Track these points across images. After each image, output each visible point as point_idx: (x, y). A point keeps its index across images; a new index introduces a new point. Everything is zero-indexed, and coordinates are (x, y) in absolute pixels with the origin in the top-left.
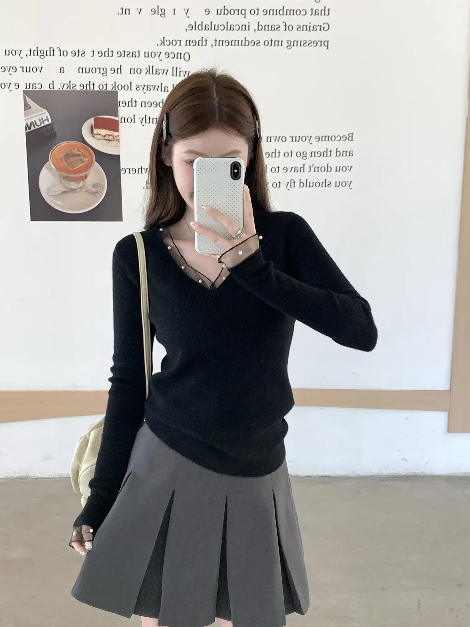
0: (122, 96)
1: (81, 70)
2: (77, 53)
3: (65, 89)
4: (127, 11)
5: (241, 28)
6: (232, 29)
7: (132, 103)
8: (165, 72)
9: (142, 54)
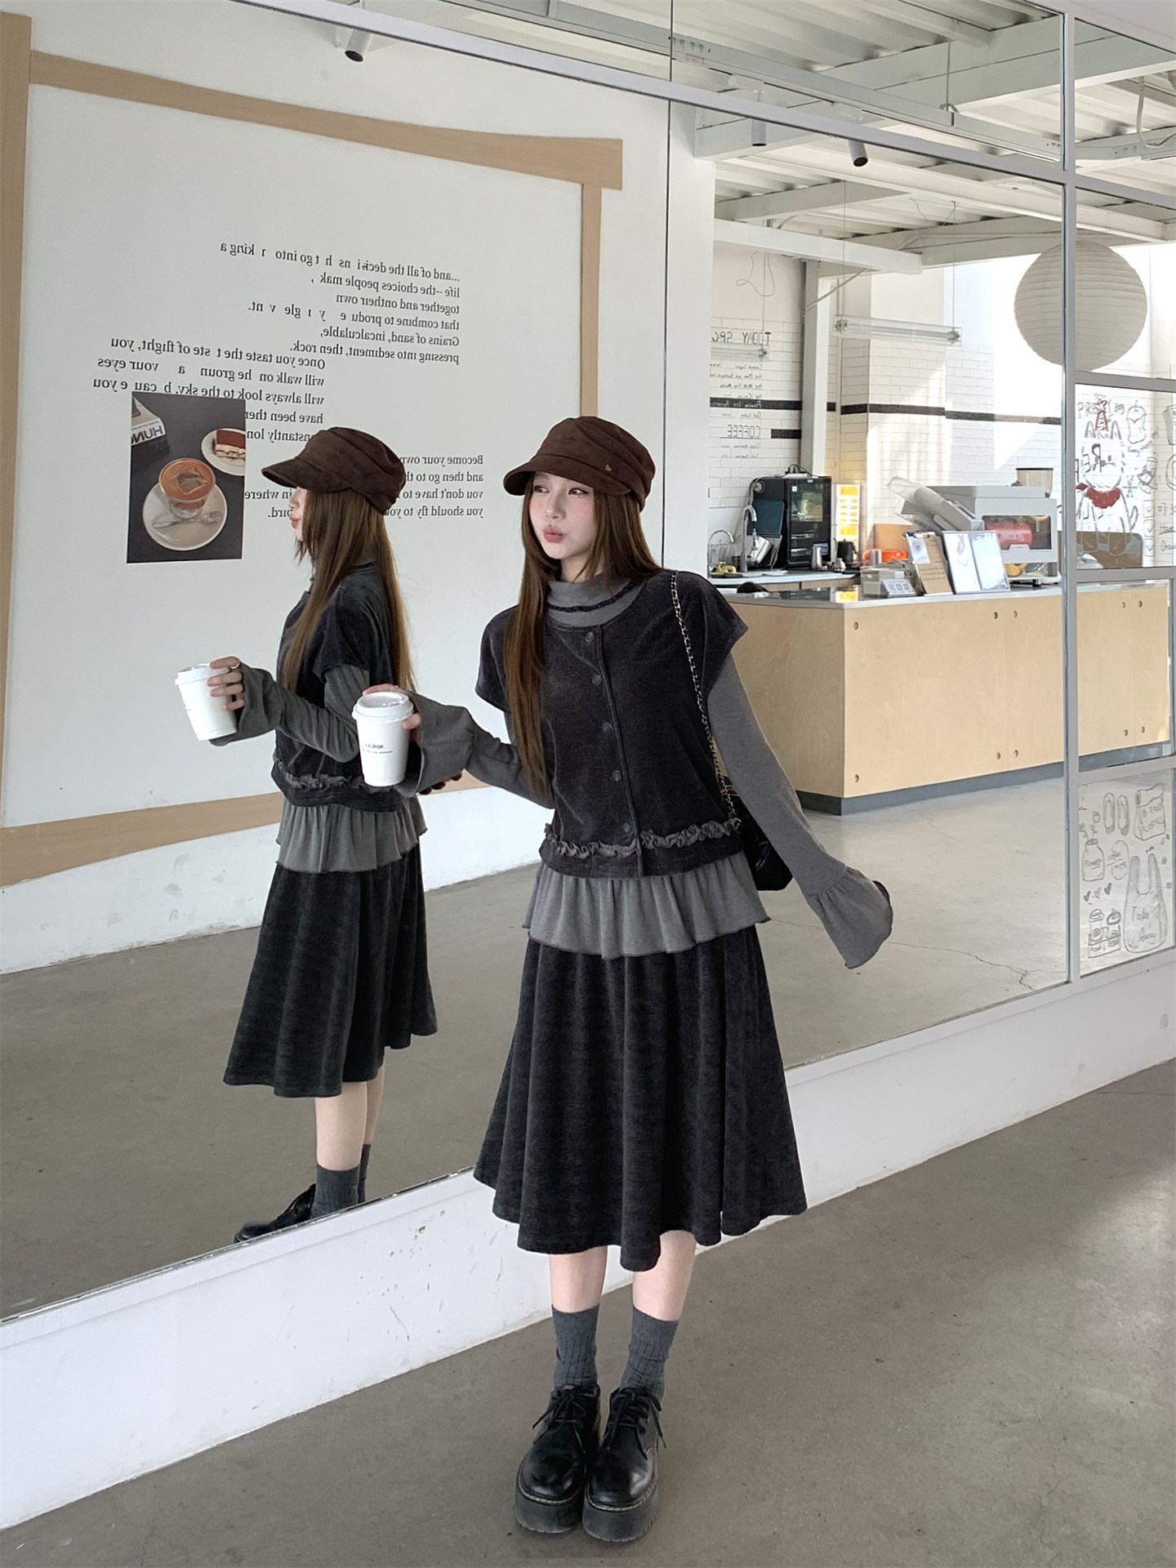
0: (251, 406)
1: (204, 372)
2: (200, 350)
3: (184, 393)
4: (260, 307)
5: (377, 337)
6: (367, 338)
7: (261, 415)
8: (298, 380)
9: (274, 359)
